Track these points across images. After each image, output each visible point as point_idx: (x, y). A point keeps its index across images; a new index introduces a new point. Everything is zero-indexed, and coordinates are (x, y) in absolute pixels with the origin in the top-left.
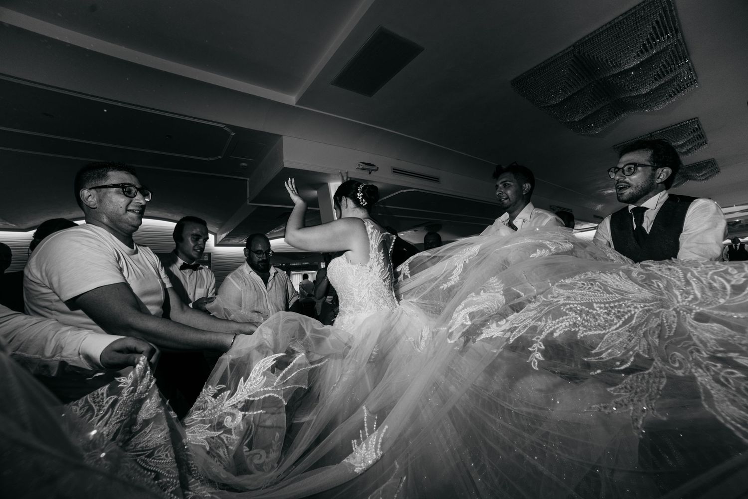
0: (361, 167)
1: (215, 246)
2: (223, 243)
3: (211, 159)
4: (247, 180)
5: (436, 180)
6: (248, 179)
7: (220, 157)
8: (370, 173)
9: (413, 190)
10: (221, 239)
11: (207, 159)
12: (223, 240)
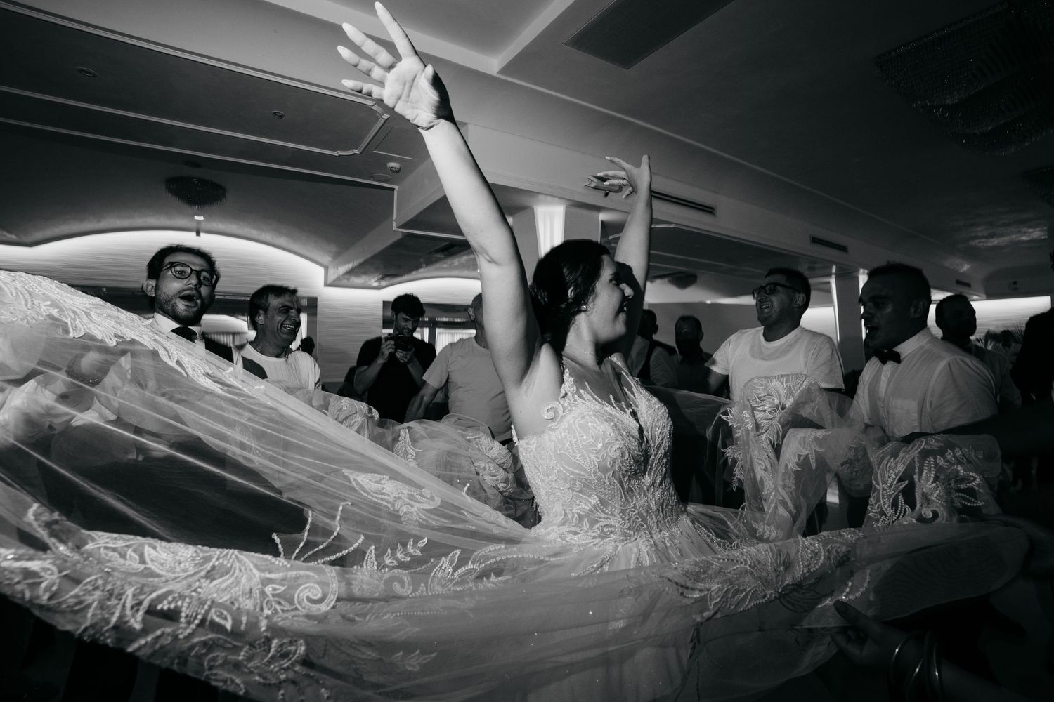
0: (593, 185)
1: (325, 286)
2: (338, 283)
3: (342, 153)
4: (393, 189)
5: (708, 210)
6: (396, 187)
7: (356, 151)
8: (606, 195)
9: (672, 226)
10: (336, 276)
11: (334, 153)
12: (339, 278)
